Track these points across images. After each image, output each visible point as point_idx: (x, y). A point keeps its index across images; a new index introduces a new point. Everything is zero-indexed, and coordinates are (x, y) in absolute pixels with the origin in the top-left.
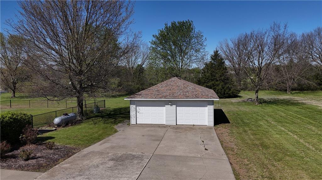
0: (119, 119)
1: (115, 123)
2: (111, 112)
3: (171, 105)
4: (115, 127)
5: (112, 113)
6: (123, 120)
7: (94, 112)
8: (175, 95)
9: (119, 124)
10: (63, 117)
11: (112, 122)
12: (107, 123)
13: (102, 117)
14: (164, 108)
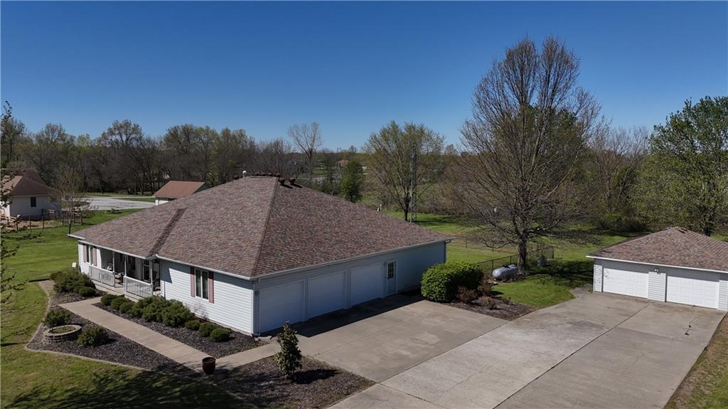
0: (576, 281)
1: (571, 286)
2: (564, 267)
3: (659, 273)
4: (571, 291)
5: (565, 269)
6: (583, 284)
7: (539, 265)
8: (667, 258)
9: (577, 289)
10: (504, 269)
11: (566, 284)
12: (559, 285)
13: (552, 274)
14: (647, 275)
